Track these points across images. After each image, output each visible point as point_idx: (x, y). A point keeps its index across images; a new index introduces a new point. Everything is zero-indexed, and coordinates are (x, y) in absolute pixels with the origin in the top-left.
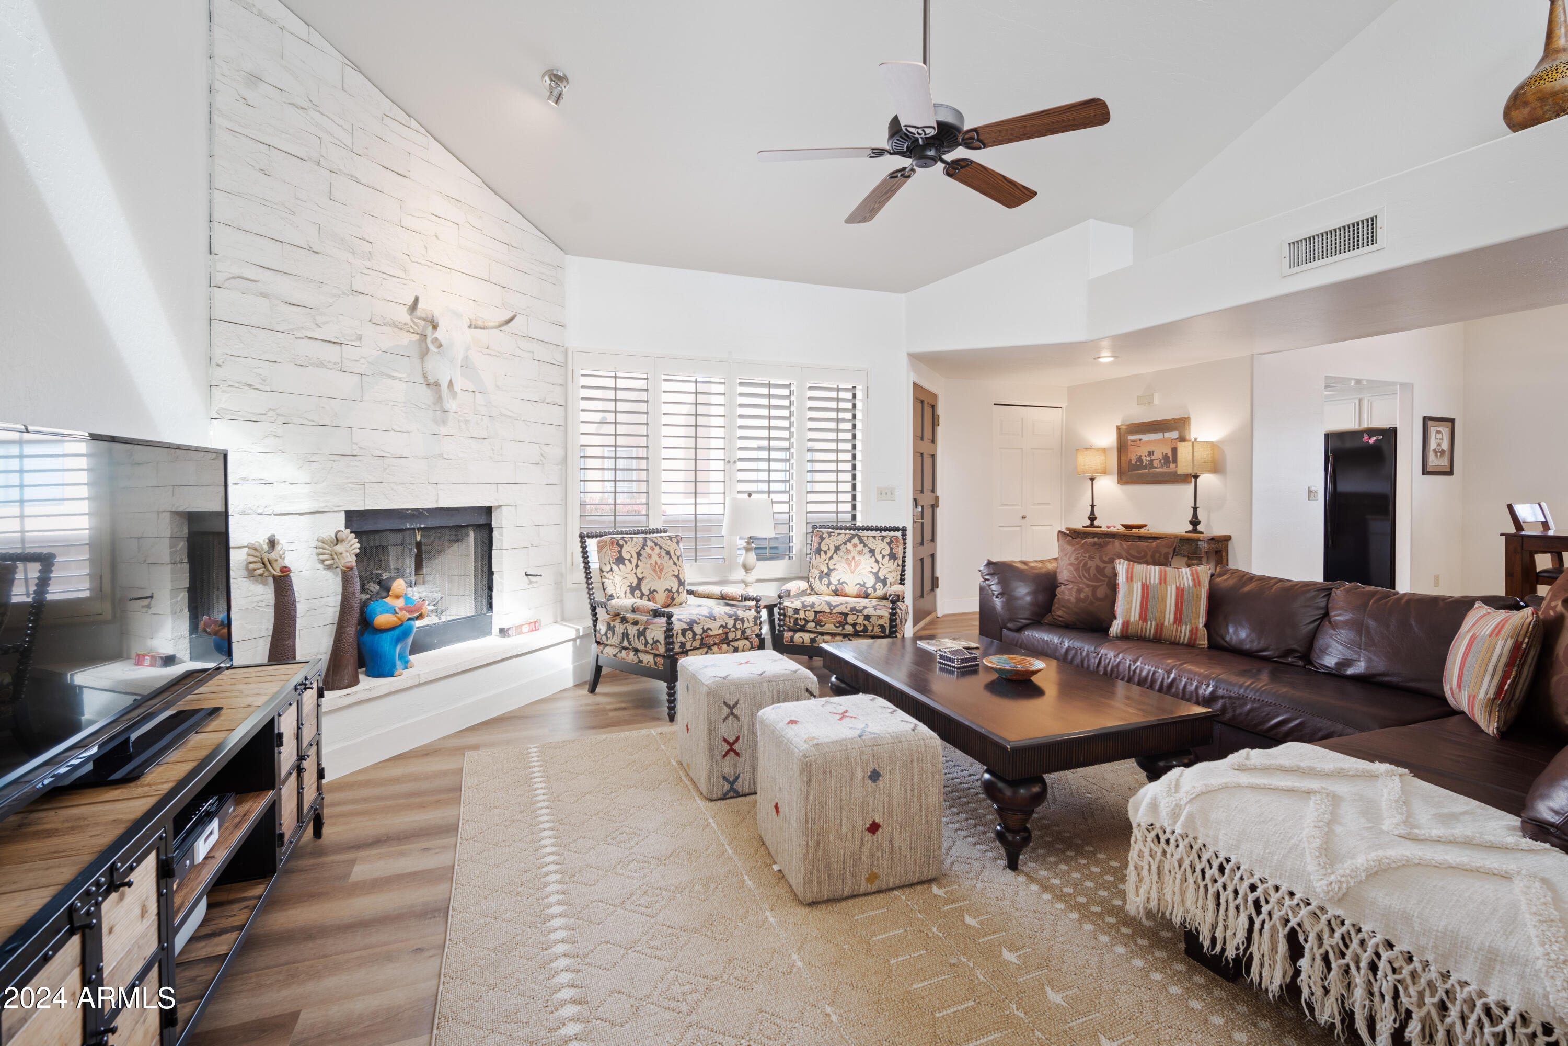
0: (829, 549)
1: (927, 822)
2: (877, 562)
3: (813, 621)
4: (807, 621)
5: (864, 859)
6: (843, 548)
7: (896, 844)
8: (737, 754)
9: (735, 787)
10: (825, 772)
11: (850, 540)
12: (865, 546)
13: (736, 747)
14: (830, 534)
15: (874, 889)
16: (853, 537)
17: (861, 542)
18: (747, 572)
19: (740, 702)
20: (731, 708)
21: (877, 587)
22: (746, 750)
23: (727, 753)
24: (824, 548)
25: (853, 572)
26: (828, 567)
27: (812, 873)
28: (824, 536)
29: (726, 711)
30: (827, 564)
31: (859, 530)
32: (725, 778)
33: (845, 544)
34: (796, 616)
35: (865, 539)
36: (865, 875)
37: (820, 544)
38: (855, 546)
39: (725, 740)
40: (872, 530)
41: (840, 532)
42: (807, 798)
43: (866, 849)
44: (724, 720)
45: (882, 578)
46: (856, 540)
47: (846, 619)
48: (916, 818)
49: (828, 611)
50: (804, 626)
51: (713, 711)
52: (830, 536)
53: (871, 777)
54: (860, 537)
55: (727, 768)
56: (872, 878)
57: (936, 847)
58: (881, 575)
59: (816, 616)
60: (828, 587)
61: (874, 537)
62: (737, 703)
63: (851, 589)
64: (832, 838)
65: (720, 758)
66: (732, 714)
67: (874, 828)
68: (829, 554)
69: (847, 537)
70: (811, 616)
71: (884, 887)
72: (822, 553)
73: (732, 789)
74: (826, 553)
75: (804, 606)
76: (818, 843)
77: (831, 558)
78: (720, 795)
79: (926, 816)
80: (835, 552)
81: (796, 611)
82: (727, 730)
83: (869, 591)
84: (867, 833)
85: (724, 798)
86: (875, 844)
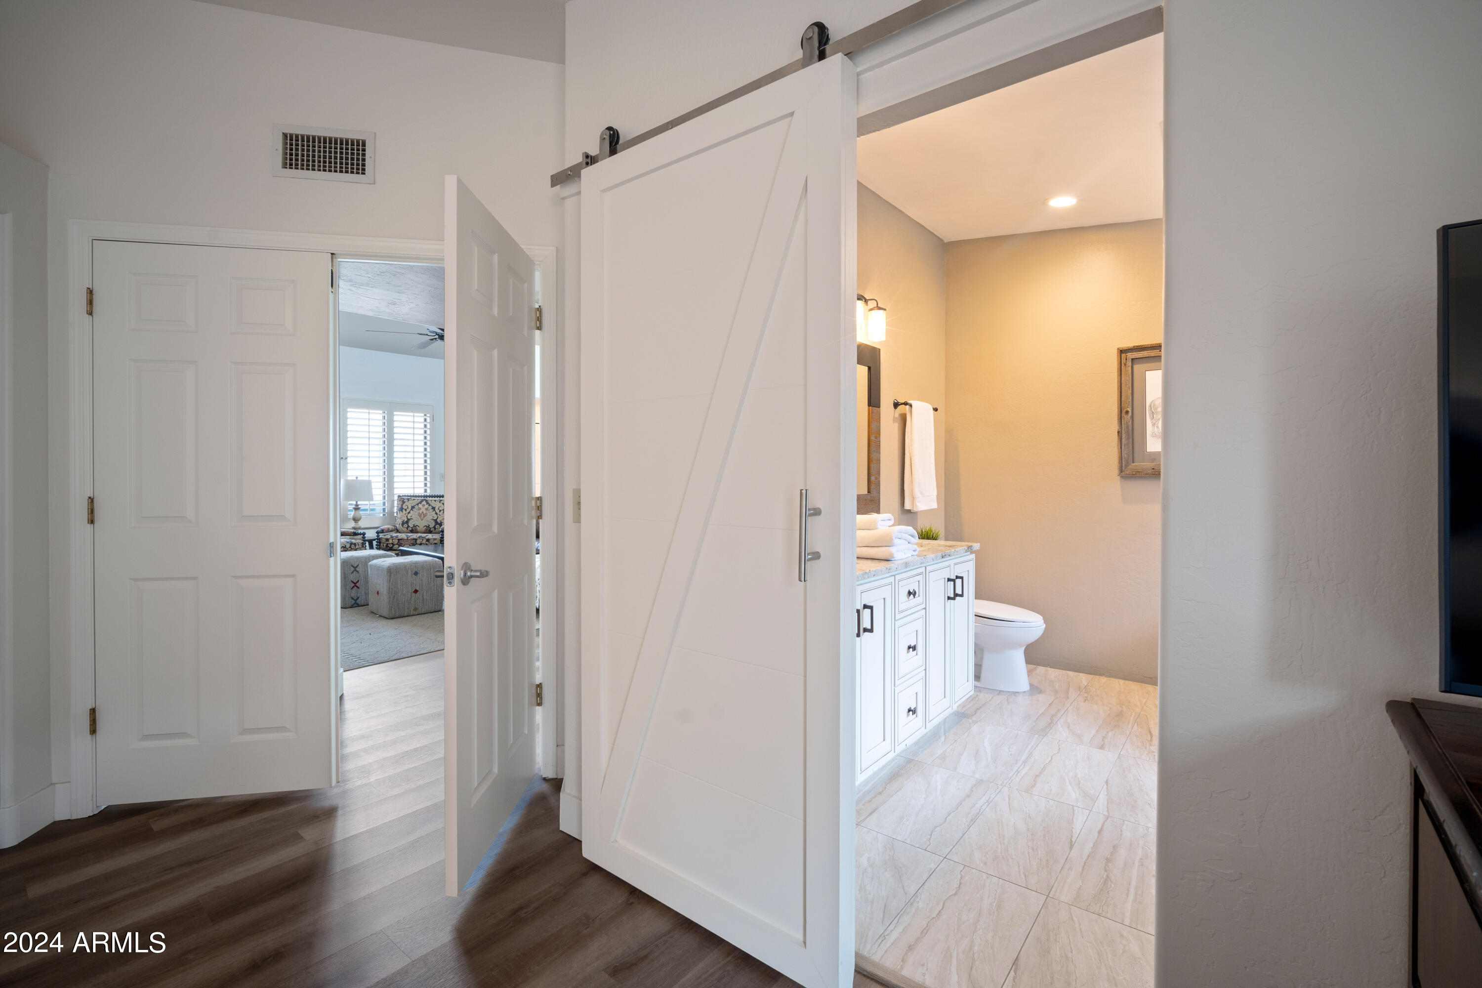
0: (408, 508)
1: (437, 590)
2: (436, 514)
3: (397, 544)
4: (393, 545)
5: (412, 602)
6: (417, 507)
7: (425, 597)
8: (358, 587)
9: (357, 602)
10: (396, 572)
11: (420, 503)
12: (430, 505)
13: (357, 585)
14: (408, 500)
15: (416, 614)
16: (422, 501)
17: (427, 503)
18: (355, 522)
19: (360, 565)
20: (355, 568)
21: (436, 527)
22: (362, 586)
23: (353, 587)
24: (405, 507)
25: (422, 520)
26: (407, 518)
27: (392, 607)
28: (405, 501)
29: (352, 569)
30: (407, 516)
31: (427, 497)
32: (352, 598)
33: (418, 504)
34: (387, 542)
35: (430, 502)
36: (412, 608)
37: (402, 505)
38: (423, 506)
39: (352, 582)
40: (435, 497)
41: (415, 498)
42: (390, 581)
43: (413, 598)
44: (352, 573)
45: (439, 522)
46: (424, 503)
47: (416, 542)
48: (433, 588)
49: (406, 538)
50: (392, 547)
51: (346, 569)
52: (408, 501)
53: (414, 574)
54: (427, 501)
55: (354, 593)
56: (415, 609)
57: (441, 599)
58: (438, 521)
59: (399, 542)
60: (407, 529)
61: (435, 501)
62: (358, 566)
63: (421, 527)
64: (399, 594)
65: (350, 589)
66: (356, 570)
67: (416, 591)
68: (408, 511)
69: (419, 501)
70: (396, 542)
71: (420, 613)
72: (404, 510)
73: (356, 603)
74: (406, 510)
75: (392, 537)
76: (394, 596)
77: (409, 513)
78: (350, 605)
79: (436, 588)
80: (412, 509)
81: (387, 540)
82: (353, 577)
83: (432, 530)
84: (413, 593)
85: (352, 607)
86: (416, 597)
